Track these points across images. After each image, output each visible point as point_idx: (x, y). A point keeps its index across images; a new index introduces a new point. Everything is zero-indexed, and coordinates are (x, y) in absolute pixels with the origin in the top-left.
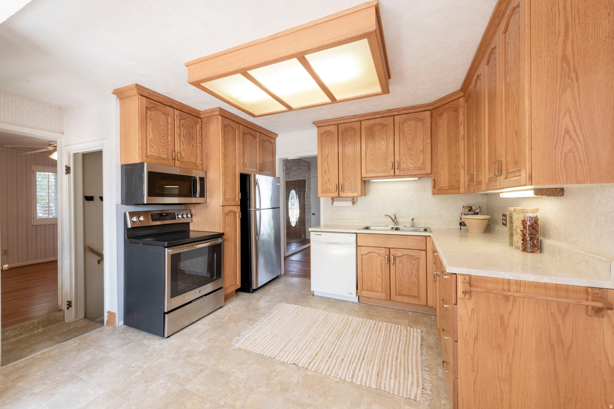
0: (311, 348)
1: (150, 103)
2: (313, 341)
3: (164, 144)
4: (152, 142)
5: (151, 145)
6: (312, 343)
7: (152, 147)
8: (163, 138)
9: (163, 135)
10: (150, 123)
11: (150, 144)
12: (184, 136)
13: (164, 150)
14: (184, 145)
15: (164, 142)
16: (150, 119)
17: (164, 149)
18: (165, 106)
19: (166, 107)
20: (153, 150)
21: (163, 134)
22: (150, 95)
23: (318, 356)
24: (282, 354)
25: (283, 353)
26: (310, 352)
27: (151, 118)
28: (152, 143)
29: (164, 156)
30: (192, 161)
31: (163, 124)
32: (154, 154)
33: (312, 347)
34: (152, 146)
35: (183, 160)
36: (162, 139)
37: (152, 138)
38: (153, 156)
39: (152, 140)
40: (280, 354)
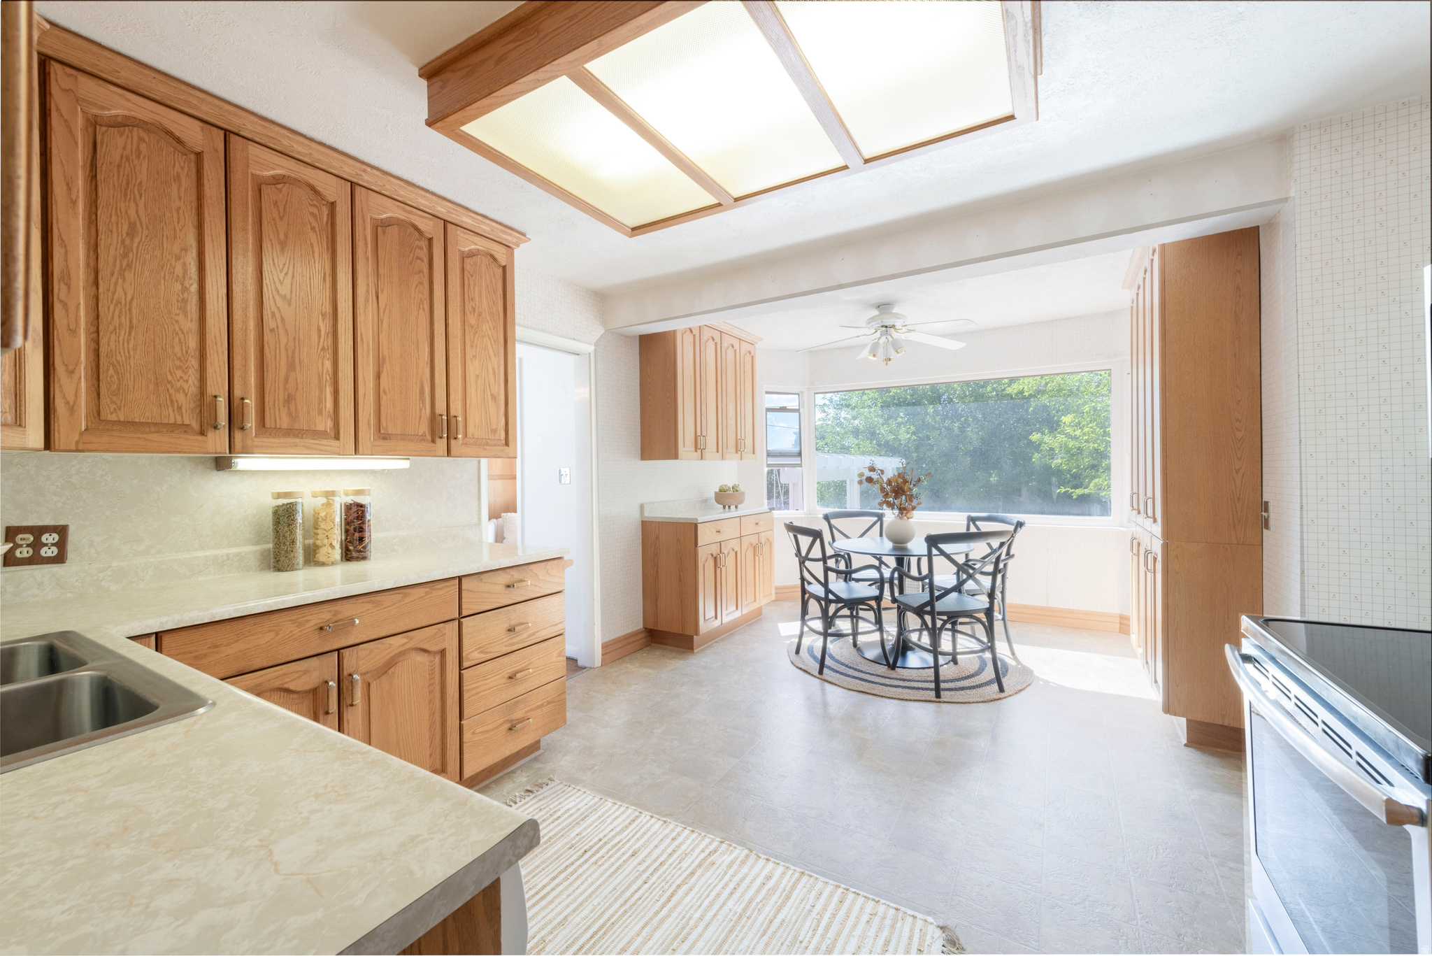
0: (702, 894)
2: (692, 922)
6: (697, 915)
23: (690, 870)
24: (785, 881)
25: (782, 886)
26: (710, 882)
33: (698, 899)
40: (789, 881)
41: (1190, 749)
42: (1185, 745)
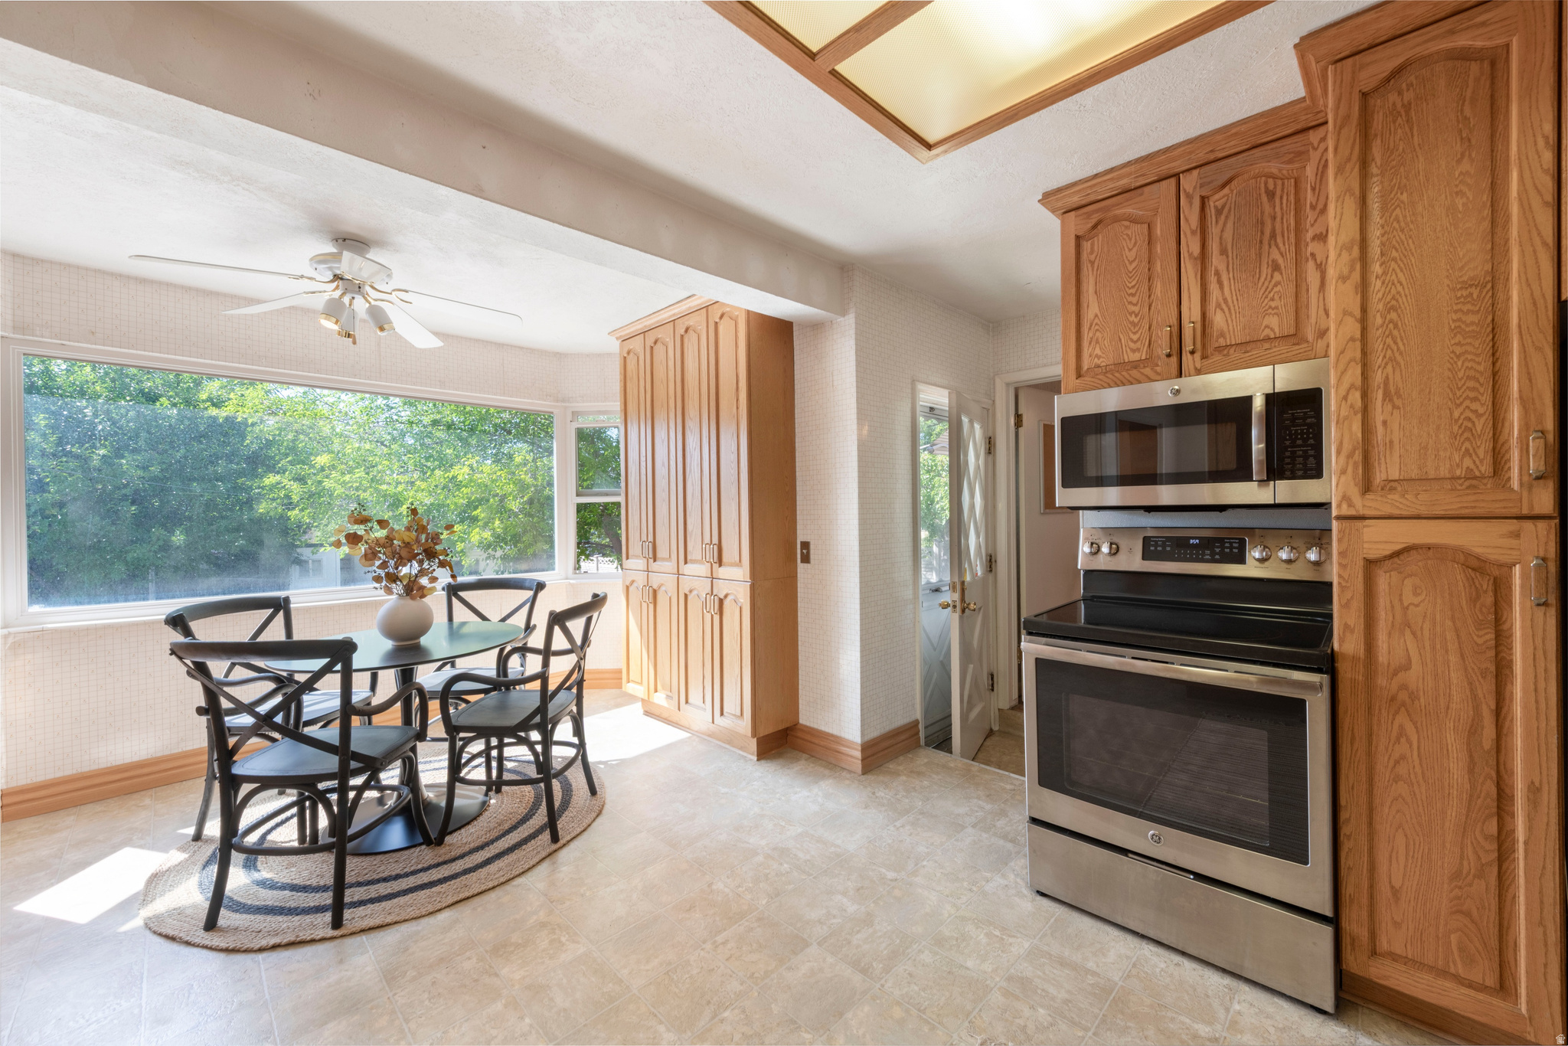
1: (1089, 215)
3: (1136, 316)
4: (1097, 327)
5: (1092, 338)
7: (1097, 342)
8: (1134, 300)
9: (1133, 291)
10: (1090, 273)
11: (1091, 335)
12: (1223, 252)
13: (1135, 337)
14: (1226, 283)
15: (1136, 309)
16: (1090, 261)
17: (1135, 333)
18: (1139, 191)
19: (1141, 194)
20: (1098, 351)
21: (1133, 287)
22: (1088, 194)
27: (1092, 257)
28: (1097, 330)
29: (1136, 357)
30: (1267, 332)
31: (1132, 255)
32: (1101, 360)
34: (1097, 339)
35: (1222, 342)
36: (1130, 303)
37: (1096, 316)
38: (1099, 366)
39: (1096, 321)
41: (763, 762)
42: (758, 760)
